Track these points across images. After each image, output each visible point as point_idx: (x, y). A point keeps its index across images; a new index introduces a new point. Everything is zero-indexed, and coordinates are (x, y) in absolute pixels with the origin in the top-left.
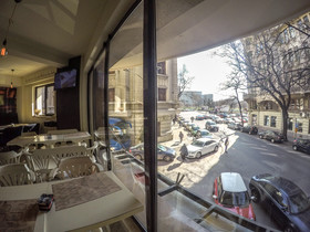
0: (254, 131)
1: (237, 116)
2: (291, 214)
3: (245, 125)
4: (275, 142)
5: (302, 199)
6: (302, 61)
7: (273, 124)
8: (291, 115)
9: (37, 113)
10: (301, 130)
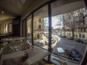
0: (65, 37)
1: (60, 33)
2: (76, 57)
3: (62, 35)
4: (71, 40)
5: (79, 53)
6: (78, 19)
7: (70, 35)
8: (74, 32)
9: (6, 32)
10: (77, 36)
